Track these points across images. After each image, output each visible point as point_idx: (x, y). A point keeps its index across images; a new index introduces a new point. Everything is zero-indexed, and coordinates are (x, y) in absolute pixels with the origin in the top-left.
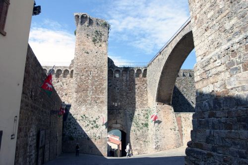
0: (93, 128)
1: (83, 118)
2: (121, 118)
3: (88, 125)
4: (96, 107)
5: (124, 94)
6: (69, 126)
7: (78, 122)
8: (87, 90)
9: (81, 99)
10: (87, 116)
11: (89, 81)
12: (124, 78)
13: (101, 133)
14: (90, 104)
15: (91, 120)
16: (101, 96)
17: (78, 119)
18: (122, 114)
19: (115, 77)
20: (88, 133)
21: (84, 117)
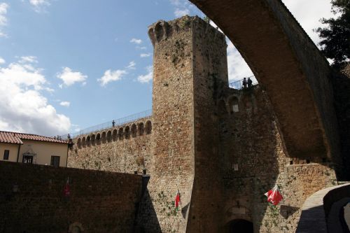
0: (169, 215)
1: (160, 197)
2: (246, 194)
3: (164, 209)
4: (179, 177)
5: (250, 144)
6: (143, 209)
7: (154, 203)
8: (168, 149)
9: (160, 166)
10: (165, 193)
11: (170, 132)
12: (249, 110)
13: (178, 226)
14: (172, 173)
15: (169, 200)
16: (186, 157)
17: (155, 198)
18: (247, 187)
19: (232, 112)
20: (163, 223)
21: (162, 195)
